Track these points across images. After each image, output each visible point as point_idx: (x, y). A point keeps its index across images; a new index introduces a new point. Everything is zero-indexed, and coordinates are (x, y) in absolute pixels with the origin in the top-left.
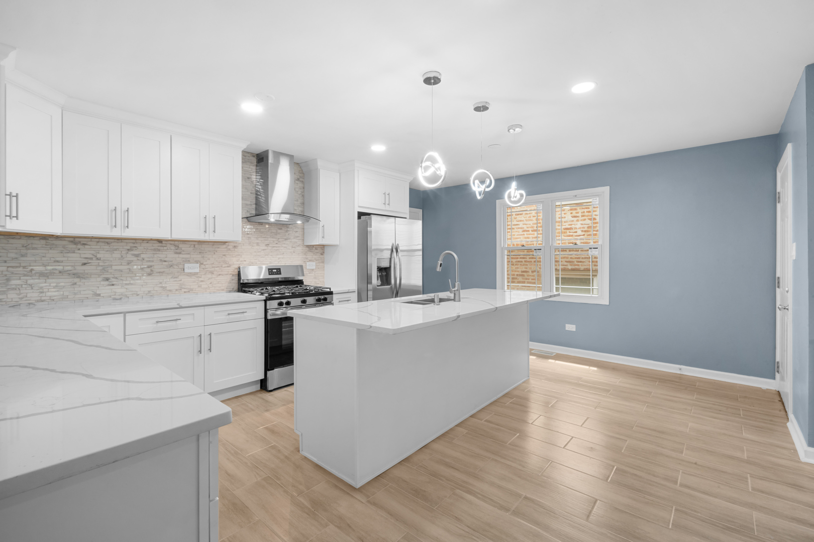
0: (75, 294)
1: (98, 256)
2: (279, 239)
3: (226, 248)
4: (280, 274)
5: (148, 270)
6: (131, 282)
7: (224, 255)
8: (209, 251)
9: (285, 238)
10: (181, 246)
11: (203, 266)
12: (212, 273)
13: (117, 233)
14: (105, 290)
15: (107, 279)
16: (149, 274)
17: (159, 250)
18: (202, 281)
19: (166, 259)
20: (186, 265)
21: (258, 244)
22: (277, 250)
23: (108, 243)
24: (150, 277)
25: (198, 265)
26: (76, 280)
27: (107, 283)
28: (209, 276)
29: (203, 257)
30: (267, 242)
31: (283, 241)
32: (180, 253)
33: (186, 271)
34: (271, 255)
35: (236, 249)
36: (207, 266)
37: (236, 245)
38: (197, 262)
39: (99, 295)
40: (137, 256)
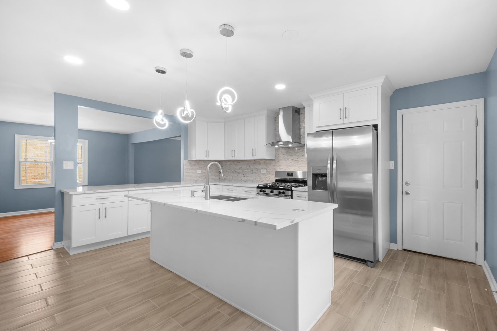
0: (238, 179)
1: (242, 166)
2: (298, 155)
3: (275, 162)
4: (292, 176)
5: (252, 172)
6: (248, 176)
7: (274, 166)
8: (269, 164)
9: (302, 154)
10: (260, 162)
11: (267, 171)
12: (270, 174)
13: (233, 159)
14: (243, 178)
15: (243, 174)
16: (252, 173)
17: (254, 164)
18: (267, 177)
19: (256, 167)
20: (262, 170)
21: (288, 159)
22: (298, 162)
23: (244, 162)
24: (252, 175)
25: (265, 170)
26: (238, 174)
27: (243, 176)
28: (269, 175)
29: (267, 167)
30: (292, 158)
31: (301, 157)
32: (260, 165)
33: (262, 172)
34: (295, 165)
35: (279, 163)
36: (269, 171)
37: (278, 160)
38: (265, 169)
39: (242, 180)
40: (249, 166)
